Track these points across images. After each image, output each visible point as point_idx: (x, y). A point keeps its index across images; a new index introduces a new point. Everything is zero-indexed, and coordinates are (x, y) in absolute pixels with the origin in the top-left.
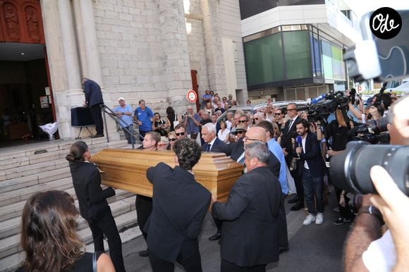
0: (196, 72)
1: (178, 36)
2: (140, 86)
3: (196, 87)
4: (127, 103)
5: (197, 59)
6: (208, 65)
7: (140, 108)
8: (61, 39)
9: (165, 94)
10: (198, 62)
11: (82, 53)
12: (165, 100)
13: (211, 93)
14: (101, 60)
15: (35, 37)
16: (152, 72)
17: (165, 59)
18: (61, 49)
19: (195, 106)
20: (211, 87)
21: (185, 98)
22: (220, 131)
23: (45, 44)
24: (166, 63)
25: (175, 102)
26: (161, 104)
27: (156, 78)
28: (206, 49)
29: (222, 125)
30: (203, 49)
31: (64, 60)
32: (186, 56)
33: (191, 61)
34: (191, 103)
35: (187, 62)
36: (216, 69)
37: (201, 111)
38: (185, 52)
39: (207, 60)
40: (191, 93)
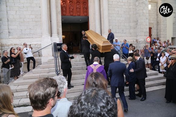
0: (151, 28)
1: (144, 11)
2: (124, 34)
3: (150, 35)
4: (118, 41)
6: (157, 25)
7: (124, 43)
8: (94, 14)
9: (135, 38)
10: (153, 23)
11: (102, 19)
12: (135, 41)
14: (109, 22)
15: (85, 14)
16: (131, 28)
17: (137, 22)
18: (94, 18)
19: (149, 44)
20: (158, 36)
21: (145, 40)
22: (161, 57)
23: (88, 16)
24: (137, 24)
25: (140, 42)
26: (133, 42)
27: (132, 31)
28: (157, 17)
29: (163, 54)
30: (156, 17)
31: (95, 22)
32: (147, 21)
33: (149, 23)
34: (148, 42)
35: (148, 24)
36: (162, 27)
38: (147, 19)
39: (158, 22)
40: (149, 38)
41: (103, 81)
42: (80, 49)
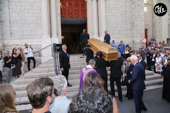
0: (147, 30)
1: (140, 13)
2: (121, 35)
3: (146, 37)
4: (115, 42)
5: (148, 24)
6: (153, 27)
7: (120, 44)
8: (92, 16)
9: (132, 39)
10: (149, 25)
11: (100, 21)
12: (131, 42)
13: (154, 40)
14: (106, 24)
15: (83, 16)
16: (127, 29)
17: (133, 24)
18: (92, 20)
19: (145, 45)
20: (154, 37)
21: (141, 41)
23: (87, 18)
24: (133, 25)
25: (136, 43)
27: (128, 32)
28: (153, 19)
29: (158, 55)
30: (151, 19)
31: (93, 24)
32: (143, 22)
33: (145, 25)
34: (143, 43)
35: (144, 25)
36: (157, 28)
37: (148, 48)
38: (143, 20)
39: (153, 24)
40: (144, 39)
41: (99, 81)
42: (79, 49)
